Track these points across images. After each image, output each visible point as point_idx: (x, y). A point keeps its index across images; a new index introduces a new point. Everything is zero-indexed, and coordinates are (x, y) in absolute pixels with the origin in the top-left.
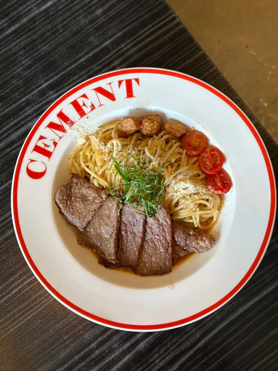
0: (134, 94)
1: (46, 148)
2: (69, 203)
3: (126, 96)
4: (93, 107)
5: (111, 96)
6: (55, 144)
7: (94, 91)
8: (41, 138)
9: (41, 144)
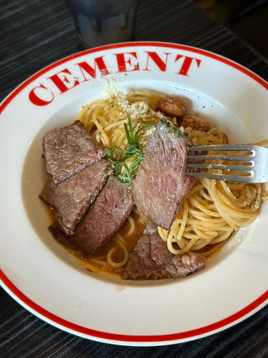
0: (188, 73)
1: (65, 83)
2: (57, 147)
3: (179, 71)
4: (137, 68)
5: (162, 66)
6: (77, 83)
7: (147, 54)
8: (66, 71)
9: (61, 77)
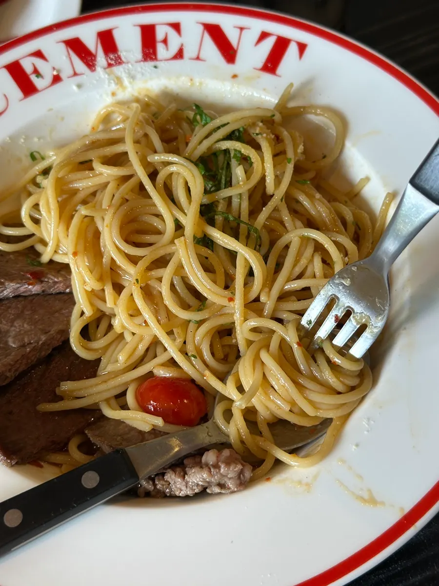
0: (279, 70)
1: (33, 78)
3: (260, 65)
4: (179, 55)
5: (229, 52)
6: (57, 79)
7: (201, 28)
8: (39, 54)
9: (27, 65)
